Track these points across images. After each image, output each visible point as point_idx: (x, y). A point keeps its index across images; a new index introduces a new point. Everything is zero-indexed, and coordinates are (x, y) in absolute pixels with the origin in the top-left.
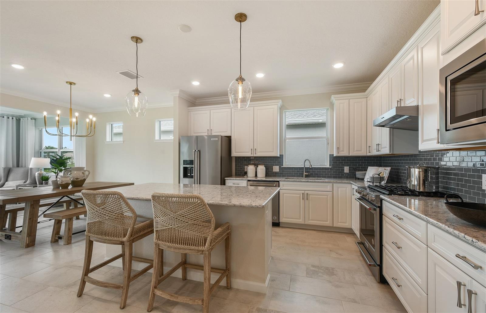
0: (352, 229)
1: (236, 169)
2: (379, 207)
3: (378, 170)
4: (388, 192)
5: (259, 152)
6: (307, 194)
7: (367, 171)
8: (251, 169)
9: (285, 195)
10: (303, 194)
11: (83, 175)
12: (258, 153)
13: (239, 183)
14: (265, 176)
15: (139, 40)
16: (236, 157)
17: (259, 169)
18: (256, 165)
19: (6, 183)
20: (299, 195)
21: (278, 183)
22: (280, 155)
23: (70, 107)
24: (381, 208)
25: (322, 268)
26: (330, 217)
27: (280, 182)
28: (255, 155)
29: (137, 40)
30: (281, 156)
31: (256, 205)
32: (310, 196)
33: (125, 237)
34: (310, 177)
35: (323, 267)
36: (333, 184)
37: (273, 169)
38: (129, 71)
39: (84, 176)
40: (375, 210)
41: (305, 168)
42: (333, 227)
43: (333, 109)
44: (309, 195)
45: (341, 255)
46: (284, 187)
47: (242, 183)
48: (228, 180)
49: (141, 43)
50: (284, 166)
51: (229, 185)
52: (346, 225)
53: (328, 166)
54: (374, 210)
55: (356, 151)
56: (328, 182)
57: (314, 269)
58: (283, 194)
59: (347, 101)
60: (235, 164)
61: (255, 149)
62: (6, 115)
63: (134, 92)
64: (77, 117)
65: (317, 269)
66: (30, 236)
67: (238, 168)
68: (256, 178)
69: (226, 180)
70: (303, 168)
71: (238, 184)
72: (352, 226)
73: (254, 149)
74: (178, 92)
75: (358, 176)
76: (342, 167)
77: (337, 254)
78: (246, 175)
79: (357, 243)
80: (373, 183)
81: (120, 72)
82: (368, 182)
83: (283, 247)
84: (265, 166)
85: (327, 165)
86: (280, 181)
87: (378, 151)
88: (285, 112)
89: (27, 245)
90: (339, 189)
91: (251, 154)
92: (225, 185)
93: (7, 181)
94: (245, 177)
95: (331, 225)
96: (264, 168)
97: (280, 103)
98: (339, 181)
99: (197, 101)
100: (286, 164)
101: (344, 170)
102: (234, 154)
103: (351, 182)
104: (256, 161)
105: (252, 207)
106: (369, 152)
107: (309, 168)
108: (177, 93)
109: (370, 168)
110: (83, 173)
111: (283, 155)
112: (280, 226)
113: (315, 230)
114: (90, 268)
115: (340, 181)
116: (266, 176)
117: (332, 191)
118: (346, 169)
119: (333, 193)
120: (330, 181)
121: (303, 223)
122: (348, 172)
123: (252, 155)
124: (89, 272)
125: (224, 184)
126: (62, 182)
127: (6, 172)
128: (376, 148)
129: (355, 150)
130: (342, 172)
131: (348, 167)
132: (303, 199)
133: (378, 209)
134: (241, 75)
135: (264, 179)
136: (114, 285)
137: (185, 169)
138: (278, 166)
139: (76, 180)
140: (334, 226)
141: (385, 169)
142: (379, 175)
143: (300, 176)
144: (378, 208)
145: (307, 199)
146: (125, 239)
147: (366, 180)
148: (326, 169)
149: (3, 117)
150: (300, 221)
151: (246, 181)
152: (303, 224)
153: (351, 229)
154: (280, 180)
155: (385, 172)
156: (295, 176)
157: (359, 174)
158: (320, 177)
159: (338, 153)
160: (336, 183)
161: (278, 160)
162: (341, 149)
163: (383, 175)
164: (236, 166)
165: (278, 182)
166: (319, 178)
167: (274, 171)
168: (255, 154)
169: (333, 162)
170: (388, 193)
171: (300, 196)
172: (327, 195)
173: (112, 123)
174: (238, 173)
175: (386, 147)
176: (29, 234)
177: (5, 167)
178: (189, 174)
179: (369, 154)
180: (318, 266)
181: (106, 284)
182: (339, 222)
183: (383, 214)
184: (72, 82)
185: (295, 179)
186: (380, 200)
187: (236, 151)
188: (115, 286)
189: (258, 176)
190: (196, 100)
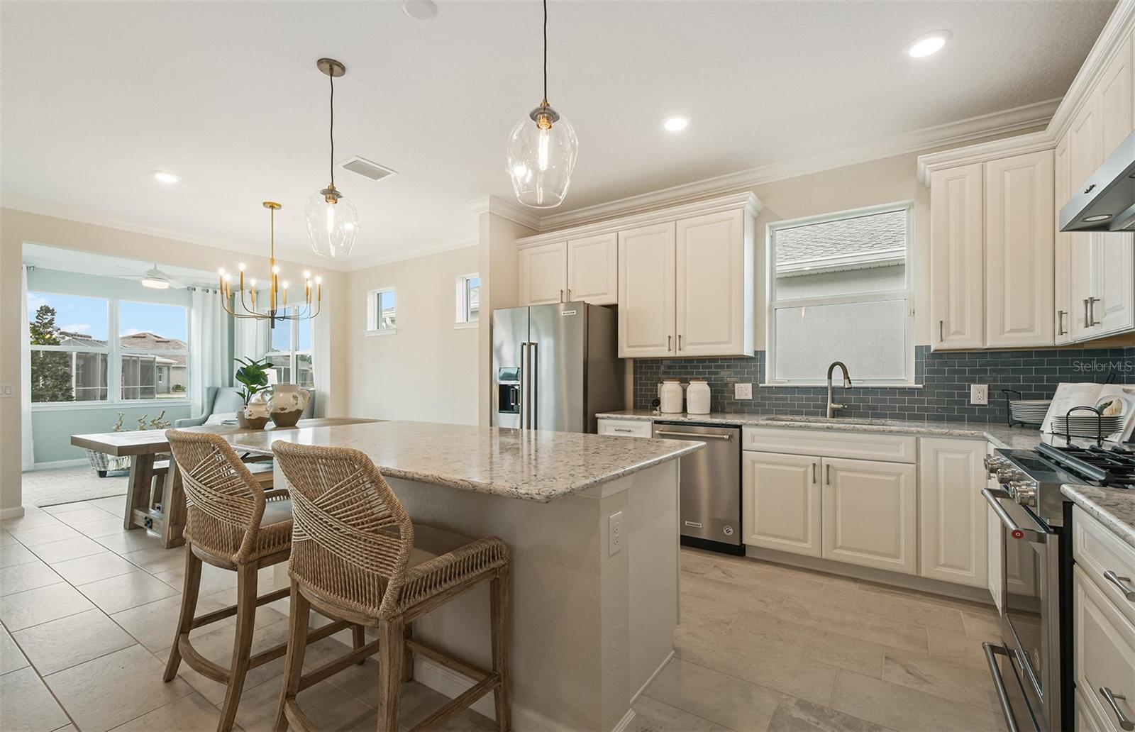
0: (988, 590)
1: (635, 390)
2: (1056, 530)
3: (1098, 395)
4: (1100, 473)
5: (690, 344)
6: (828, 466)
7: (1050, 397)
8: (669, 391)
9: (757, 466)
10: (814, 465)
11: (295, 402)
12: (688, 348)
13: (631, 429)
14: (709, 412)
15: (336, 68)
16: (635, 360)
17: (692, 390)
18: (684, 381)
19: (211, 416)
20: (803, 470)
21: (738, 430)
22: (756, 352)
23: (271, 257)
24: (1065, 535)
25: (833, 720)
26: (906, 547)
27: (743, 428)
28: (679, 354)
29: (331, 69)
30: (759, 356)
31: (529, 492)
32: (840, 474)
33: (236, 549)
34: (850, 417)
35: (839, 714)
36: (917, 441)
37: (736, 391)
38: (360, 159)
39: (297, 404)
40: (1041, 539)
41: (833, 388)
42: (917, 578)
43: (927, 202)
44: (836, 469)
45: (923, 680)
46: (754, 444)
47: (640, 427)
48: (603, 418)
49: (343, 75)
50: (767, 384)
51: (605, 434)
52: (970, 577)
53: (911, 383)
54: (1039, 542)
55: (1012, 331)
56: (898, 433)
57: (802, 715)
58: (754, 462)
59: (977, 167)
60: (634, 378)
61: (680, 336)
62: (212, 286)
63: (324, 196)
64: (276, 276)
65: (812, 719)
66: (176, 524)
67: (641, 390)
68: (684, 416)
69: (599, 420)
70: (827, 388)
71: (630, 431)
72: (991, 583)
73: (678, 337)
74: (487, 203)
75: (1017, 416)
76: (963, 387)
77: (908, 672)
78: (658, 408)
79: (988, 648)
80: (1069, 439)
81: (345, 163)
82: (1055, 437)
83: (727, 624)
84: (708, 384)
85: (909, 380)
86: (745, 424)
87: (1092, 325)
88: (771, 227)
89: (170, 543)
90: (942, 457)
91: (667, 349)
92: (597, 433)
93: (212, 413)
94: (655, 412)
95: (911, 570)
96: (708, 389)
97: (750, 200)
98: (938, 430)
99: (542, 224)
100: (773, 377)
101: (969, 395)
102: (625, 351)
103: (985, 434)
104: (685, 369)
105: (519, 498)
106: (1062, 333)
107: (844, 388)
108: (485, 204)
109: (1064, 389)
110: (295, 397)
111: (765, 351)
112: (747, 555)
113: (855, 580)
114: (194, 617)
115: (944, 431)
116: (711, 411)
117: (913, 459)
118: (979, 394)
119: (918, 469)
120: (906, 428)
121: (816, 554)
122: (986, 403)
123: (672, 354)
124: (193, 626)
125: (595, 431)
126: (250, 415)
127: (211, 396)
128: (1084, 316)
129: (1007, 329)
130: (963, 403)
131: (985, 387)
132: (814, 482)
133: (1053, 540)
134: (546, 101)
135: (708, 419)
136: (214, 670)
137: (504, 390)
138: (751, 384)
139: (280, 411)
140: (922, 575)
141: (1126, 391)
142: (1099, 412)
143: (816, 414)
144: (1055, 532)
145: (828, 484)
146: (235, 557)
147: (1047, 427)
148: (903, 391)
149: (208, 291)
150: (808, 548)
151: (649, 424)
152: (818, 558)
153: (987, 592)
154: (744, 421)
155: (1126, 400)
156: (800, 413)
157: (1022, 409)
158: (884, 416)
159: (942, 341)
160: (931, 434)
161: (750, 365)
162: (953, 328)
163: (1120, 410)
164: (635, 384)
165: (740, 427)
166: (878, 421)
167: (736, 398)
168: (680, 349)
169: (930, 372)
170: (1103, 478)
171: (805, 473)
172: (899, 475)
173: (379, 291)
174: (641, 401)
175: (1120, 308)
176: (173, 520)
177: (210, 386)
178: (513, 402)
179: (1061, 341)
180: (822, 710)
181: (203, 667)
182: (942, 562)
183: (1074, 562)
184: (275, 204)
185: (800, 421)
186: (1062, 505)
187: (630, 344)
188: (215, 672)
189: (688, 412)
190: (540, 220)
